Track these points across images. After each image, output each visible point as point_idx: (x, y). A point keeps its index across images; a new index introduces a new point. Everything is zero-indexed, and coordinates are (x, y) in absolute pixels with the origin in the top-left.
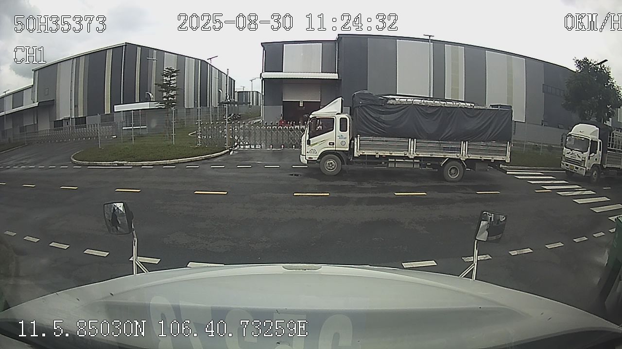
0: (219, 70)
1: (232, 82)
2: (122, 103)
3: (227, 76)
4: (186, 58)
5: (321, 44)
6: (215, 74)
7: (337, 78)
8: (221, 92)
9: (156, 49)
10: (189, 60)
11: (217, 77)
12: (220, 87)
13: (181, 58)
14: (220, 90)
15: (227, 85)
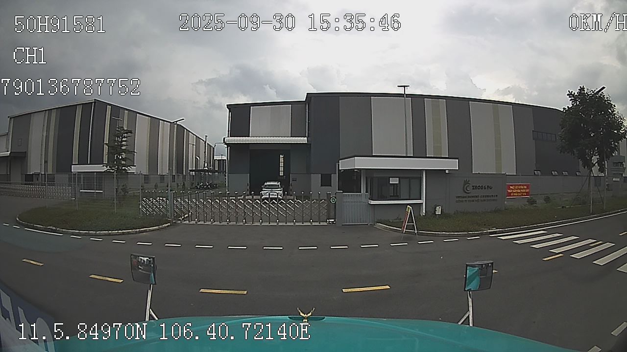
0: (196, 136)
1: (211, 150)
2: (89, 163)
3: (205, 143)
4: (161, 121)
5: (290, 105)
6: (192, 140)
7: (306, 142)
8: (199, 159)
9: (127, 110)
10: (164, 123)
11: (195, 144)
12: (198, 154)
13: (155, 122)
14: (198, 157)
15: (205, 152)
